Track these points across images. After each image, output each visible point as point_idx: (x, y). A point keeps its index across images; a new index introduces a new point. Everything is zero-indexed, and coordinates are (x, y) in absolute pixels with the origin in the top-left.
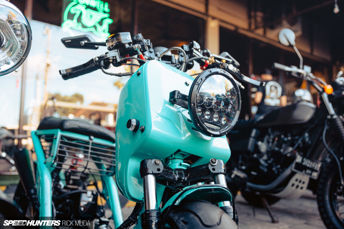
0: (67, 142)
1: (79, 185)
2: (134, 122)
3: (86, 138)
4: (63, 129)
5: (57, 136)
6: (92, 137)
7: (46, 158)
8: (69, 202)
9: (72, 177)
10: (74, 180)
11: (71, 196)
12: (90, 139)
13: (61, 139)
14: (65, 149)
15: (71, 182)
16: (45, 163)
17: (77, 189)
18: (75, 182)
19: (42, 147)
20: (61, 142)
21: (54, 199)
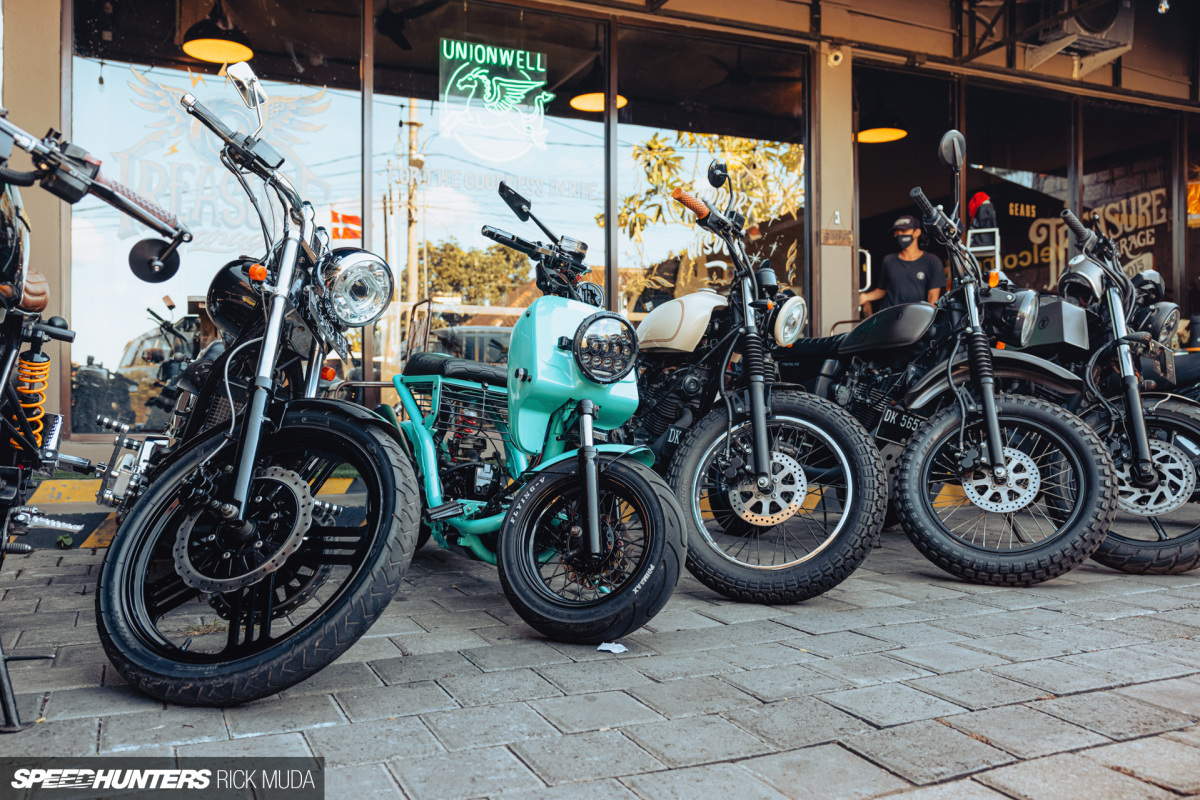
0: (450, 392)
1: (472, 456)
2: (522, 372)
3: (478, 386)
4: (444, 376)
5: (437, 385)
6: (486, 385)
7: (423, 417)
8: (460, 480)
9: (461, 446)
10: (463, 449)
11: (461, 471)
12: (483, 386)
13: (443, 388)
14: (448, 403)
15: (460, 452)
16: (423, 424)
17: (469, 461)
18: (467, 453)
19: (415, 400)
20: (444, 394)
21: (441, 474)
